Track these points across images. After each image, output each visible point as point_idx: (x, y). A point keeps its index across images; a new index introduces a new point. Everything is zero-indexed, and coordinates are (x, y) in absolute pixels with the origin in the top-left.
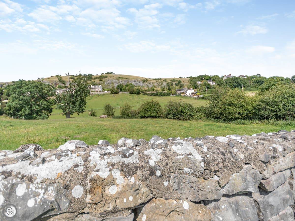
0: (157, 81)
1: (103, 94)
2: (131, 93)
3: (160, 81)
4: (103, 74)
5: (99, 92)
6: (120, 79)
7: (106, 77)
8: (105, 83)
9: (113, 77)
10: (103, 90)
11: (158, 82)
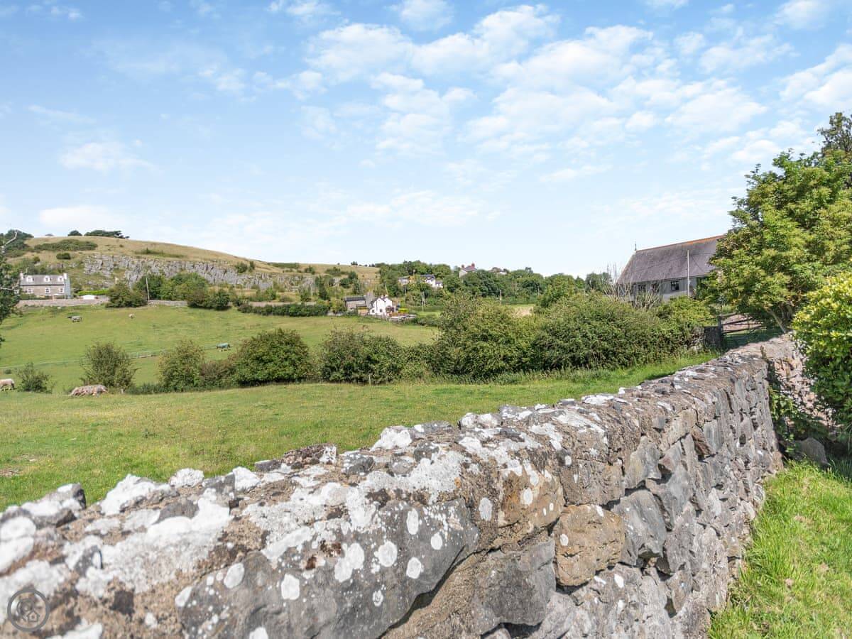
0: (287, 271)
1: (77, 308)
2: (194, 305)
3: (294, 270)
4: (75, 233)
5: (58, 298)
6: (153, 257)
7: (92, 247)
8: (87, 267)
9: (121, 249)
10: (77, 291)
11: (287, 275)
